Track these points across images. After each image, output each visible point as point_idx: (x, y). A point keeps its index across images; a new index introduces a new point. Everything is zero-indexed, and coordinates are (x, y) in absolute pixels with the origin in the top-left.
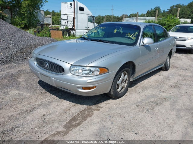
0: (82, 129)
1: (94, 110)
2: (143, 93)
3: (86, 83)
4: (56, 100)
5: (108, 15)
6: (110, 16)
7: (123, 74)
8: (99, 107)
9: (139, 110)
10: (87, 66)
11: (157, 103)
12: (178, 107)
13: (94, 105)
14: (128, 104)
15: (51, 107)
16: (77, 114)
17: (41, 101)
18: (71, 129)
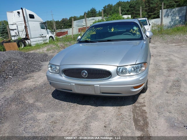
0: (154, 126)
1: (141, 107)
5: (48, 21)
6: (50, 21)
8: (141, 103)
16: (132, 115)
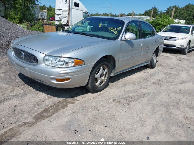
0: (51, 120)
1: (69, 103)
2: (123, 88)
3: (59, 74)
4: (32, 92)
7: (101, 68)
8: (76, 100)
9: (114, 103)
10: (60, 57)
11: (134, 98)
12: (155, 102)
13: (71, 98)
14: (105, 98)
15: (25, 98)
16: (50, 106)
17: (17, 92)
18: (40, 120)
